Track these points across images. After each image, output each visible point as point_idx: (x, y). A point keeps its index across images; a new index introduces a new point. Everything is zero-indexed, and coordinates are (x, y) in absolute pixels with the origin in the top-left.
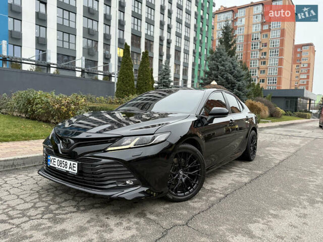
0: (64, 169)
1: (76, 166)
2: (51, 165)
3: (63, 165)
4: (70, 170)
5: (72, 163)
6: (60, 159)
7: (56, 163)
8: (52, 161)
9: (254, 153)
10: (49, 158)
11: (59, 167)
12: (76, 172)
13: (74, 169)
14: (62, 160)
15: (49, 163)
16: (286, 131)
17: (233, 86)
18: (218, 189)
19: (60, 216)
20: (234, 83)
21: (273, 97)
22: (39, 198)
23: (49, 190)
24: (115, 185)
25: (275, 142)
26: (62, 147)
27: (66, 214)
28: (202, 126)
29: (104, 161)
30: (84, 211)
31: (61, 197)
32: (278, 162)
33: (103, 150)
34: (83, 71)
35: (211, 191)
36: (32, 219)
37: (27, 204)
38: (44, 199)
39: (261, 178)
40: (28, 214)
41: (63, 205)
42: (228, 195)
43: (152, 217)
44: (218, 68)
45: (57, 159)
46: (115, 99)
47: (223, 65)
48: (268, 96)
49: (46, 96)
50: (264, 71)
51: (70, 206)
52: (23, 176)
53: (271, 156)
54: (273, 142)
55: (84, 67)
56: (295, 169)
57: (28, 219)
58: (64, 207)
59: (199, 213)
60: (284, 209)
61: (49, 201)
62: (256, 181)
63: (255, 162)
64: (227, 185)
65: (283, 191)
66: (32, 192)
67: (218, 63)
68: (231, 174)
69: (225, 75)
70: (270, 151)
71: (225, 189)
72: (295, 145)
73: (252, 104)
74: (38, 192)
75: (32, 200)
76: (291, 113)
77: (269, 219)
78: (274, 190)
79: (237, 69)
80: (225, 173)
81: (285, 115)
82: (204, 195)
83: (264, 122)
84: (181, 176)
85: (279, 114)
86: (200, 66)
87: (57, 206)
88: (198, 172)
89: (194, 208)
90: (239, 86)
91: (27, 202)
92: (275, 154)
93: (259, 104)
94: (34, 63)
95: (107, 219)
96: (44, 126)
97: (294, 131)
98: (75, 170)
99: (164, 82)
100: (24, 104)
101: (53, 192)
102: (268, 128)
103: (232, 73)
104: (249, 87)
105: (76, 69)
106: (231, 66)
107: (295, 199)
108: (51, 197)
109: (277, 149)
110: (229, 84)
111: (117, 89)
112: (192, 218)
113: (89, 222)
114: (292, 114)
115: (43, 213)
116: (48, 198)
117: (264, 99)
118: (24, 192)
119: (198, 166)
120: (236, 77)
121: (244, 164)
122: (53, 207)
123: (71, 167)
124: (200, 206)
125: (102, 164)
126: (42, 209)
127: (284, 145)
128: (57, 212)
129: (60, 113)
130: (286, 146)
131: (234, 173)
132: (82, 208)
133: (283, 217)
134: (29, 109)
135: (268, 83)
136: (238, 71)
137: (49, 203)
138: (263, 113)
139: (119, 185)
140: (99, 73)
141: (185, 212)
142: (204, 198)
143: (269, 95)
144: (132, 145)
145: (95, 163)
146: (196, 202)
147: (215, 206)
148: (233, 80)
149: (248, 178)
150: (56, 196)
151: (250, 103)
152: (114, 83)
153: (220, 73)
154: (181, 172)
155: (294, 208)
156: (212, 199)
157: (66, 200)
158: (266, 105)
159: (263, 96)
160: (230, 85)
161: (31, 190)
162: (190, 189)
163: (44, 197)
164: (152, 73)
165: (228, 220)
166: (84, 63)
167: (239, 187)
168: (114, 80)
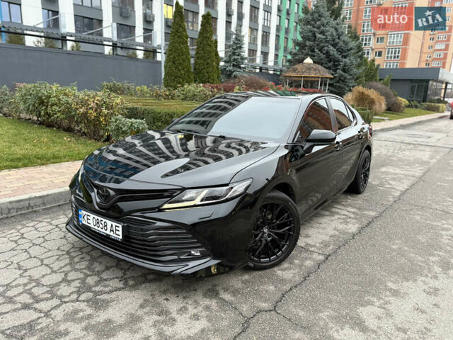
0: (103, 230)
1: (120, 229)
2: (84, 222)
3: (101, 226)
4: (112, 234)
5: (114, 224)
6: (96, 217)
7: (91, 222)
8: (85, 217)
9: (366, 181)
10: (80, 213)
11: (96, 227)
12: (121, 237)
13: (117, 232)
14: (100, 219)
15: (81, 219)
16: (408, 136)
17: (337, 66)
18: (314, 246)
19: (102, 297)
20: (338, 61)
21: (392, 80)
22: (70, 264)
23: (84, 250)
24: (176, 257)
25: (394, 156)
26: (98, 200)
27: (111, 292)
28: (296, 159)
29: (159, 224)
30: (134, 287)
31: (100, 263)
32: (397, 194)
33: (158, 208)
34: (114, 46)
35: (305, 249)
36: (65, 302)
37: (54, 274)
38: (77, 267)
39: (375, 225)
40: (59, 293)
41: (105, 276)
42: (329, 255)
43: (227, 296)
44: (315, 37)
45: (92, 216)
46: (163, 90)
47: (322, 33)
48: (386, 80)
49: (65, 94)
50: (382, 39)
51: (114, 278)
52: (44, 224)
53: (389, 184)
54: (390, 156)
55: (115, 39)
56: (422, 207)
57: (59, 302)
58: (106, 280)
59: (291, 289)
60: (408, 280)
61: (85, 268)
62: (368, 230)
63: (366, 194)
64: (327, 238)
65: (406, 248)
66: (60, 253)
67: (315, 29)
68: (333, 218)
69: (326, 48)
70: (387, 173)
71: (325, 246)
72: (422, 163)
73: (363, 93)
74: (68, 253)
75: (61, 268)
76: (417, 104)
77: (386, 299)
78: (394, 247)
79: (343, 38)
80: (324, 215)
81: (408, 106)
82: (296, 257)
83: (379, 121)
84: (266, 235)
85: (399, 108)
86: (287, 31)
87: (96, 278)
88: (290, 230)
89: (283, 281)
90: (345, 66)
91: (55, 272)
92: (393, 179)
93: (372, 94)
94: (42, 34)
95: (165, 302)
96: (66, 138)
97: (421, 136)
98: (119, 235)
99: (235, 60)
100: (34, 105)
101: (88, 253)
102: (383, 130)
103: (334, 45)
104: (359, 66)
105: (105, 43)
106: (335, 33)
107: (422, 262)
108: (87, 263)
109: (398, 171)
110: (330, 61)
111: (166, 74)
112: (281, 298)
113: (142, 306)
114: (419, 105)
115: (79, 292)
116: (83, 265)
117: (380, 85)
118: (50, 254)
119: (290, 221)
120: (340, 51)
121: (351, 200)
122: (91, 280)
123: (113, 229)
124: (291, 275)
125: (157, 229)
126: (77, 284)
127: (406, 163)
128: (97, 289)
129: (88, 120)
130: (410, 164)
131: (337, 217)
132: (131, 283)
133: (406, 294)
134: (43, 113)
135: (387, 58)
136: (344, 42)
137: (85, 274)
138: (377, 107)
139: (182, 257)
140: (138, 48)
141: (272, 288)
142: (296, 262)
143: (387, 76)
144: (198, 201)
145: (147, 227)
146: (285, 269)
147: (312, 277)
148: (337, 56)
149: (357, 226)
150: (93, 260)
151: (359, 92)
152: (160, 62)
153: (318, 45)
154: (266, 230)
155: (422, 278)
156: (308, 263)
157: (107, 268)
158: (382, 94)
159: (378, 78)
160: (332, 63)
161: (58, 249)
162: (278, 252)
163: (77, 263)
164: (216, 47)
165: (331, 301)
166: (115, 33)
167: (344, 242)
168: (160, 57)
